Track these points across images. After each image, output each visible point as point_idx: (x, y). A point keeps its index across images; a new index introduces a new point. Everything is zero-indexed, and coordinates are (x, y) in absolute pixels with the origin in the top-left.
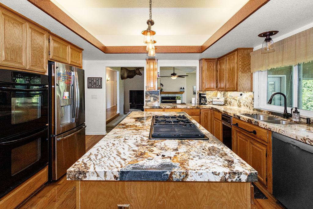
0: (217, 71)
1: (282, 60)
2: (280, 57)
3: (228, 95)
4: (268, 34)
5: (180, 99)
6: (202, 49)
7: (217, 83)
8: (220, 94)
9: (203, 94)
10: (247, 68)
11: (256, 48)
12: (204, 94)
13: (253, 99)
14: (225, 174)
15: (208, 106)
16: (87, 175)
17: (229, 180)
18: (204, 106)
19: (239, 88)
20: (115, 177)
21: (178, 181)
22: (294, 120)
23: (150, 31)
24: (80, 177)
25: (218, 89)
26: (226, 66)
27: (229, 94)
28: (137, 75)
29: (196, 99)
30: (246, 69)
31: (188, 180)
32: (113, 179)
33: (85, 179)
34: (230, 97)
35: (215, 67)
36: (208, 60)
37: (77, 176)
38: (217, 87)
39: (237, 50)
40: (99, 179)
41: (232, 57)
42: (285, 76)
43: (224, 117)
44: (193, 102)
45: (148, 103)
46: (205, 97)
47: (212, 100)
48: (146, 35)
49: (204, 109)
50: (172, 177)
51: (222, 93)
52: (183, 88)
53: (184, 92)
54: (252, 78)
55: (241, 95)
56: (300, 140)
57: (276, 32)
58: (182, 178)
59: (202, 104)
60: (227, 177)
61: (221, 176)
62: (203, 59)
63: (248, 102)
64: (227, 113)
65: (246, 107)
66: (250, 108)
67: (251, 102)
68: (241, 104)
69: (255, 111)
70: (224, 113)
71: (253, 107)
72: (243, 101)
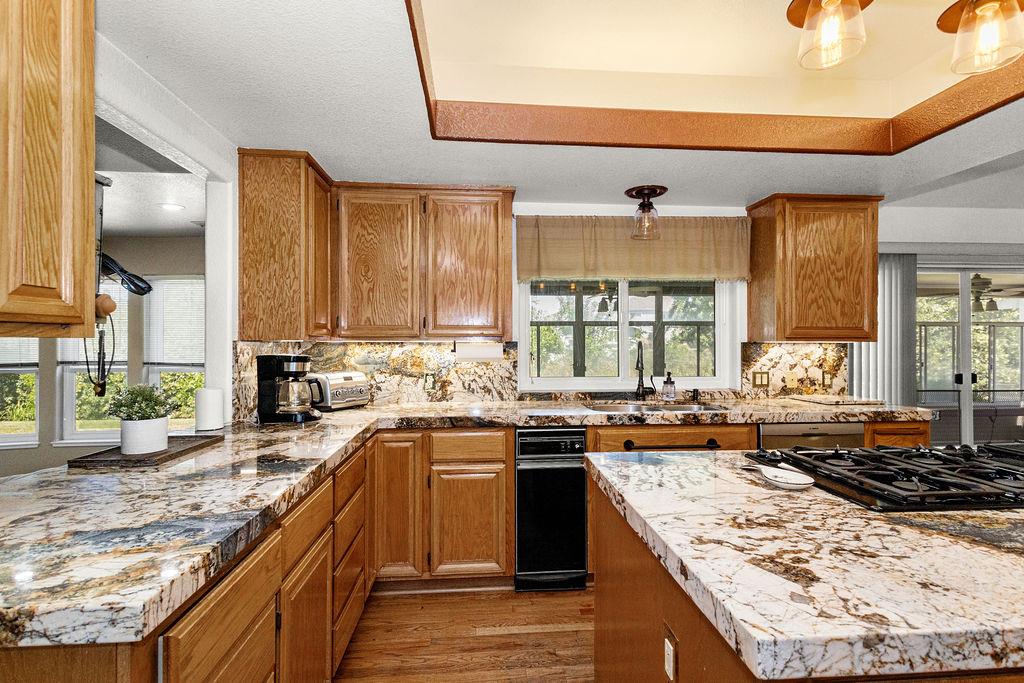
4: (646, 192)
13: (516, 364)
63: (492, 375)
64: (562, 419)
65: (480, 395)
66: (505, 396)
67: (508, 375)
68: (450, 389)
69: (527, 402)
70: (533, 423)
71: (515, 389)
72: (462, 377)
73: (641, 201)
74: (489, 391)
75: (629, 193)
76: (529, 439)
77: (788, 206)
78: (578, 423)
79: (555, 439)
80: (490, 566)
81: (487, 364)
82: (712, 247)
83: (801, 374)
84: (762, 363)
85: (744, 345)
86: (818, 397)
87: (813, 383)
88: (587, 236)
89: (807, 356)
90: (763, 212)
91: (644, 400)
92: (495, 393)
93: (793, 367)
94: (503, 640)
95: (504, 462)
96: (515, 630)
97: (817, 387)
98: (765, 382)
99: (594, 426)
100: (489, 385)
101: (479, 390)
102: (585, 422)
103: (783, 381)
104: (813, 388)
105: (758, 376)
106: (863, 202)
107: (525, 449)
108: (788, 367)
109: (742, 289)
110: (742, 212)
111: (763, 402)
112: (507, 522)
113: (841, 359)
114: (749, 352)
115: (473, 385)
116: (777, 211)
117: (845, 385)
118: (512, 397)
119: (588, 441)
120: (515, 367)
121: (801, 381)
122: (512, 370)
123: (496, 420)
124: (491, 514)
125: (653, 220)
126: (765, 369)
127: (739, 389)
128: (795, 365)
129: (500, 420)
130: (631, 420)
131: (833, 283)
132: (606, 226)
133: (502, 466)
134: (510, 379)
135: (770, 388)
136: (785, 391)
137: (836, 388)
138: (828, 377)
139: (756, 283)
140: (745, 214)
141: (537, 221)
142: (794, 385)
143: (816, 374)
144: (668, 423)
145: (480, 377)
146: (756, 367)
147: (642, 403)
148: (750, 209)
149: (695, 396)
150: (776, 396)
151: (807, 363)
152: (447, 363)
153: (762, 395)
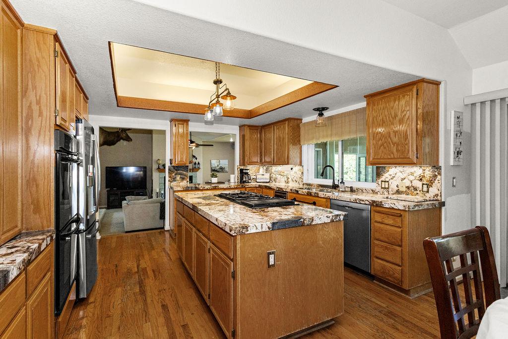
0: (261, 141)
1: (331, 135)
2: (329, 133)
3: (273, 171)
4: (321, 109)
5: (217, 177)
6: (250, 114)
7: (261, 155)
8: (262, 170)
9: (245, 170)
10: (296, 140)
11: (305, 120)
12: (247, 170)
13: (302, 173)
14: (333, 216)
15: (253, 184)
16: (249, 229)
17: (335, 220)
18: (247, 184)
19: (290, 162)
20: (269, 228)
21: (308, 225)
22: (341, 190)
23: (230, 96)
24: (244, 232)
25: (262, 163)
26: (273, 136)
27: (275, 169)
28: (122, 141)
29: (235, 176)
30: (296, 142)
31: (313, 223)
32: (267, 230)
33: (247, 233)
34: (276, 173)
35: (259, 136)
36: (252, 127)
37: (241, 231)
38: (261, 160)
39: (288, 120)
40: (257, 231)
41: (282, 127)
42: (321, 149)
43: (277, 194)
44: (232, 180)
45: (172, 184)
46: (247, 173)
47: (255, 177)
48: (226, 99)
49: (250, 187)
50: (304, 223)
51: (265, 168)
52: (199, 164)
53: (199, 168)
54: (301, 151)
55: (292, 169)
56: (353, 201)
57: (327, 108)
58: (310, 222)
59: (244, 182)
60: (334, 218)
61: (331, 218)
62: (247, 125)
69: (305, 186)
75: (314, 110)
83: (408, 184)
84: (386, 176)
85: (377, 167)
87: (415, 189)
89: (412, 174)
93: (403, 179)
97: (418, 192)
98: (387, 186)
103: (397, 186)
104: (416, 192)
105: (384, 183)
108: (400, 179)
113: (435, 176)
114: (380, 171)
117: (438, 193)
121: (408, 188)
122: (301, 175)
126: (387, 180)
127: (374, 189)
128: (404, 179)
130: (295, 191)
134: (301, 178)
135: (390, 190)
136: (398, 192)
137: (430, 193)
138: (425, 186)
142: (404, 189)
144: (303, 193)
146: (383, 178)
150: (393, 194)
151: (412, 178)
153: (386, 193)
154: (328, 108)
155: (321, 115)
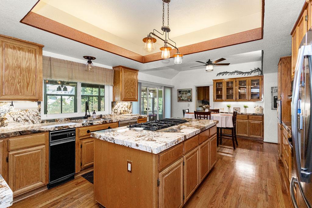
4: (90, 58)
63: (29, 114)
64: (67, 126)
65: (22, 122)
66: (35, 122)
67: (36, 114)
68: (5, 121)
69: (45, 123)
70: (57, 129)
71: (40, 119)
72: (13, 116)
73: (88, 60)
74: (27, 121)
75: (84, 57)
76: (55, 135)
77: (123, 69)
78: (73, 127)
79: (65, 133)
80: (39, 184)
81: (26, 111)
82: (105, 76)
83: (124, 109)
84: (116, 107)
85: (112, 102)
86: (127, 114)
87: (126, 111)
88: (69, 67)
89: (125, 105)
90: (117, 69)
91: (87, 119)
92: (30, 121)
94: (52, 204)
95: (44, 144)
96: (55, 199)
98: (117, 112)
99: (78, 127)
100: (27, 118)
101: (22, 121)
102: (75, 127)
103: (120, 111)
105: (115, 110)
106: (135, 71)
107: (54, 138)
108: (121, 108)
109: (111, 88)
110: (111, 68)
111: (116, 117)
112: (46, 166)
113: (131, 105)
114: (113, 104)
115: (19, 119)
116: (120, 70)
117: (131, 111)
118: (38, 122)
119: (76, 132)
120: (39, 111)
121: (124, 111)
122: (38, 112)
123: (42, 130)
124: (39, 164)
125: (91, 66)
127: (111, 114)
128: (123, 107)
129: (43, 130)
130: (89, 124)
131: (131, 88)
132: (76, 65)
133: (44, 146)
134: (37, 115)
136: (121, 114)
137: (130, 112)
138: (129, 109)
139: (115, 86)
140: (112, 69)
141: (50, 59)
142: (122, 112)
143: (126, 109)
144: (99, 124)
145: (23, 115)
146: (115, 108)
147: (87, 120)
148: (113, 68)
149: (101, 116)
150: (119, 115)
151: (125, 107)
152: (4, 111)
153: (116, 115)
154: (95, 58)
155: (90, 62)
